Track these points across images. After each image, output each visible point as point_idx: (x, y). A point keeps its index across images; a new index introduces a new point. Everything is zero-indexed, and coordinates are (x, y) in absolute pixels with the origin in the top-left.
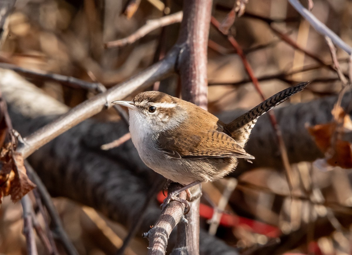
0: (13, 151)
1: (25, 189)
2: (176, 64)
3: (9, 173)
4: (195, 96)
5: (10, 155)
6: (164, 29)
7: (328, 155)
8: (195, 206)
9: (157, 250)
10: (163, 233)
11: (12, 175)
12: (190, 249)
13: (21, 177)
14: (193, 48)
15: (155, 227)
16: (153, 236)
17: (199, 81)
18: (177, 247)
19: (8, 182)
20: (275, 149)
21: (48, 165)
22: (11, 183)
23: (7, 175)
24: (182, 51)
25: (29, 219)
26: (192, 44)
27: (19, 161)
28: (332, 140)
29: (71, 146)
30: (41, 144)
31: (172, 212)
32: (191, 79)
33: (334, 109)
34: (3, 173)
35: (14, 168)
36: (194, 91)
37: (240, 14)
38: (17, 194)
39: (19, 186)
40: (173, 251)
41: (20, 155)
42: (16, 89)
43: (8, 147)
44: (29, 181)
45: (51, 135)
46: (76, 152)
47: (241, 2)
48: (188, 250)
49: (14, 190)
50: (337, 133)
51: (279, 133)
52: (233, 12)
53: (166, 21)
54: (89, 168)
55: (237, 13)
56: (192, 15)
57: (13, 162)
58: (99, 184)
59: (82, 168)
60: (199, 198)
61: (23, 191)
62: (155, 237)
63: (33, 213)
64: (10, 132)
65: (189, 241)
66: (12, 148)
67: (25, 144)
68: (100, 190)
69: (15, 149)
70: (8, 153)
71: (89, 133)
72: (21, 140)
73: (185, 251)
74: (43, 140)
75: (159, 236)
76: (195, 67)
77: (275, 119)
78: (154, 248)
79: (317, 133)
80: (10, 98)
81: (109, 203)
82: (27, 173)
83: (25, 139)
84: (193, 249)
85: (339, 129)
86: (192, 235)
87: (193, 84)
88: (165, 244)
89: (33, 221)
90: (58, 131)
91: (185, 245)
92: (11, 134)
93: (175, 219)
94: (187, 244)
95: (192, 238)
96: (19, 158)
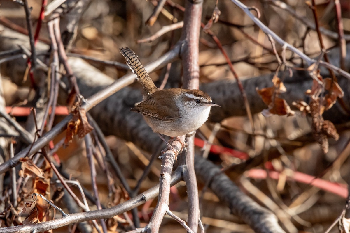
0: (79, 107)
1: (87, 131)
2: (180, 53)
3: (77, 121)
4: (191, 72)
5: (77, 110)
6: (173, 32)
7: (270, 107)
8: (191, 140)
9: (167, 167)
10: (171, 156)
11: (78, 122)
12: (189, 166)
13: (84, 123)
14: (190, 43)
15: (166, 153)
16: (165, 158)
17: (194, 63)
18: (180, 165)
19: (76, 127)
20: (243, 104)
21: (103, 116)
22: (78, 127)
23: (76, 122)
24: (183, 45)
25: (90, 149)
26: (189, 41)
27: (83, 113)
28: (273, 98)
29: (117, 104)
30: (96, 103)
31: (177, 143)
32: (189, 62)
33: (273, 79)
34: (73, 121)
35: (80, 117)
36: (191, 69)
37: (215, 21)
38: (82, 134)
39: (83, 128)
40: (178, 167)
41: (83, 109)
42: (83, 70)
43: (76, 105)
44: (89, 126)
45: (103, 98)
46: (120, 108)
47: (216, 14)
48: (187, 167)
49: (80, 131)
50: (275, 93)
51: (245, 95)
52: (211, 20)
53: (174, 27)
54: (128, 118)
55: (214, 20)
56: (189, 23)
57: (79, 114)
58: (134, 128)
59: (124, 118)
60: (194, 135)
61: (85, 131)
62: (166, 159)
63: (93, 146)
64: (77, 96)
65: (187, 161)
66: (78, 106)
67: (87, 103)
68: (135, 131)
69: (80, 106)
70: (76, 109)
71: (128, 96)
72: (84, 100)
73: (186, 167)
74: (97, 100)
75: (168, 158)
76: (191, 54)
77: (242, 86)
78: (165, 166)
79: (263, 93)
80: (79, 75)
81: (140, 139)
82: (88, 120)
83: (86, 100)
84: (190, 166)
85: (277, 91)
86: (190, 158)
87: (190, 65)
88: (172, 163)
89: (93, 150)
90: (107, 95)
91: (185, 164)
92: (78, 97)
93: (178, 148)
94: (187, 163)
95: (190, 160)
96: (83, 111)
